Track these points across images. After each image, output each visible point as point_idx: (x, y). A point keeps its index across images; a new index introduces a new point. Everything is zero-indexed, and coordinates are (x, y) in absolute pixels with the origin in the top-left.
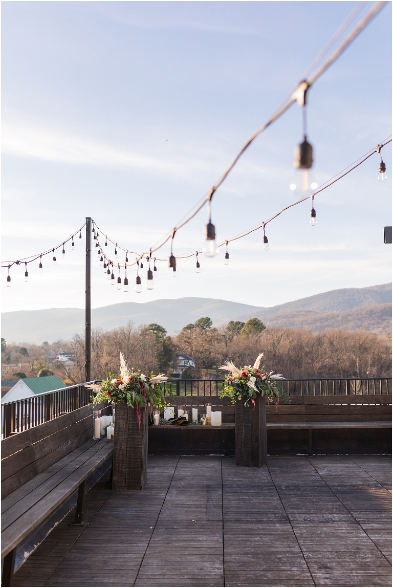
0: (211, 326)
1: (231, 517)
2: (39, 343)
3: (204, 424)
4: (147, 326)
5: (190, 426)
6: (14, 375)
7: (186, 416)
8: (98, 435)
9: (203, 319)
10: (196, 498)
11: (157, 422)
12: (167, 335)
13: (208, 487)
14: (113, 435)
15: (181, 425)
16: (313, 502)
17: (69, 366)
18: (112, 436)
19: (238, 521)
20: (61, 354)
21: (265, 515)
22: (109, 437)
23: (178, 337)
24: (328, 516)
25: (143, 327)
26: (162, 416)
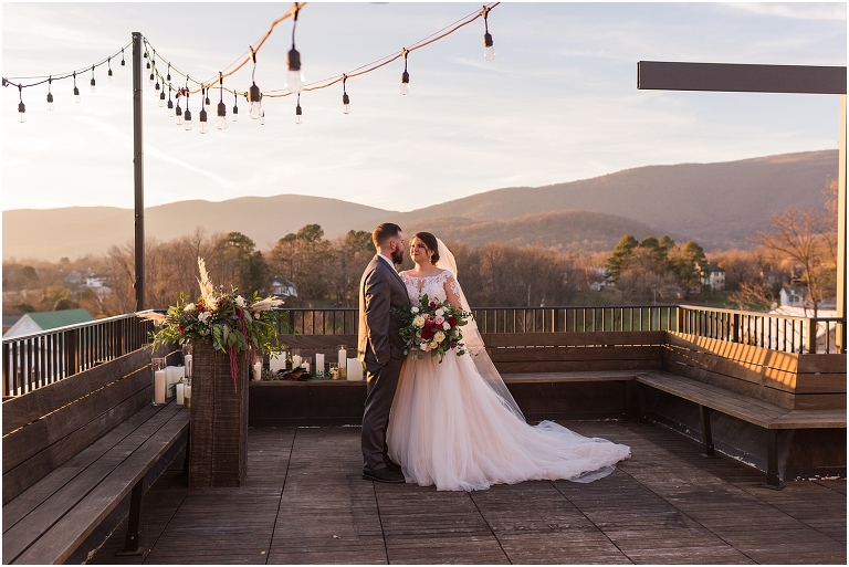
0: (322, 238)
1: (396, 528)
2: (55, 260)
3: (335, 377)
4: (226, 236)
5: (313, 381)
6: (15, 307)
7: (306, 365)
8: (160, 397)
9: (309, 226)
10: (332, 498)
11: (258, 376)
12: (256, 249)
13: (349, 477)
14: (189, 397)
15: (298, 379)
16: (521, 498)
17: (104, 294)
18: (186, 399)
19: (408, 534)
20: (90, 277)
21: (450, 522)
22: (180, 400)
23: (273, 251)
24: (550, 520)
25: (219, 237)
26: (266, 365)
